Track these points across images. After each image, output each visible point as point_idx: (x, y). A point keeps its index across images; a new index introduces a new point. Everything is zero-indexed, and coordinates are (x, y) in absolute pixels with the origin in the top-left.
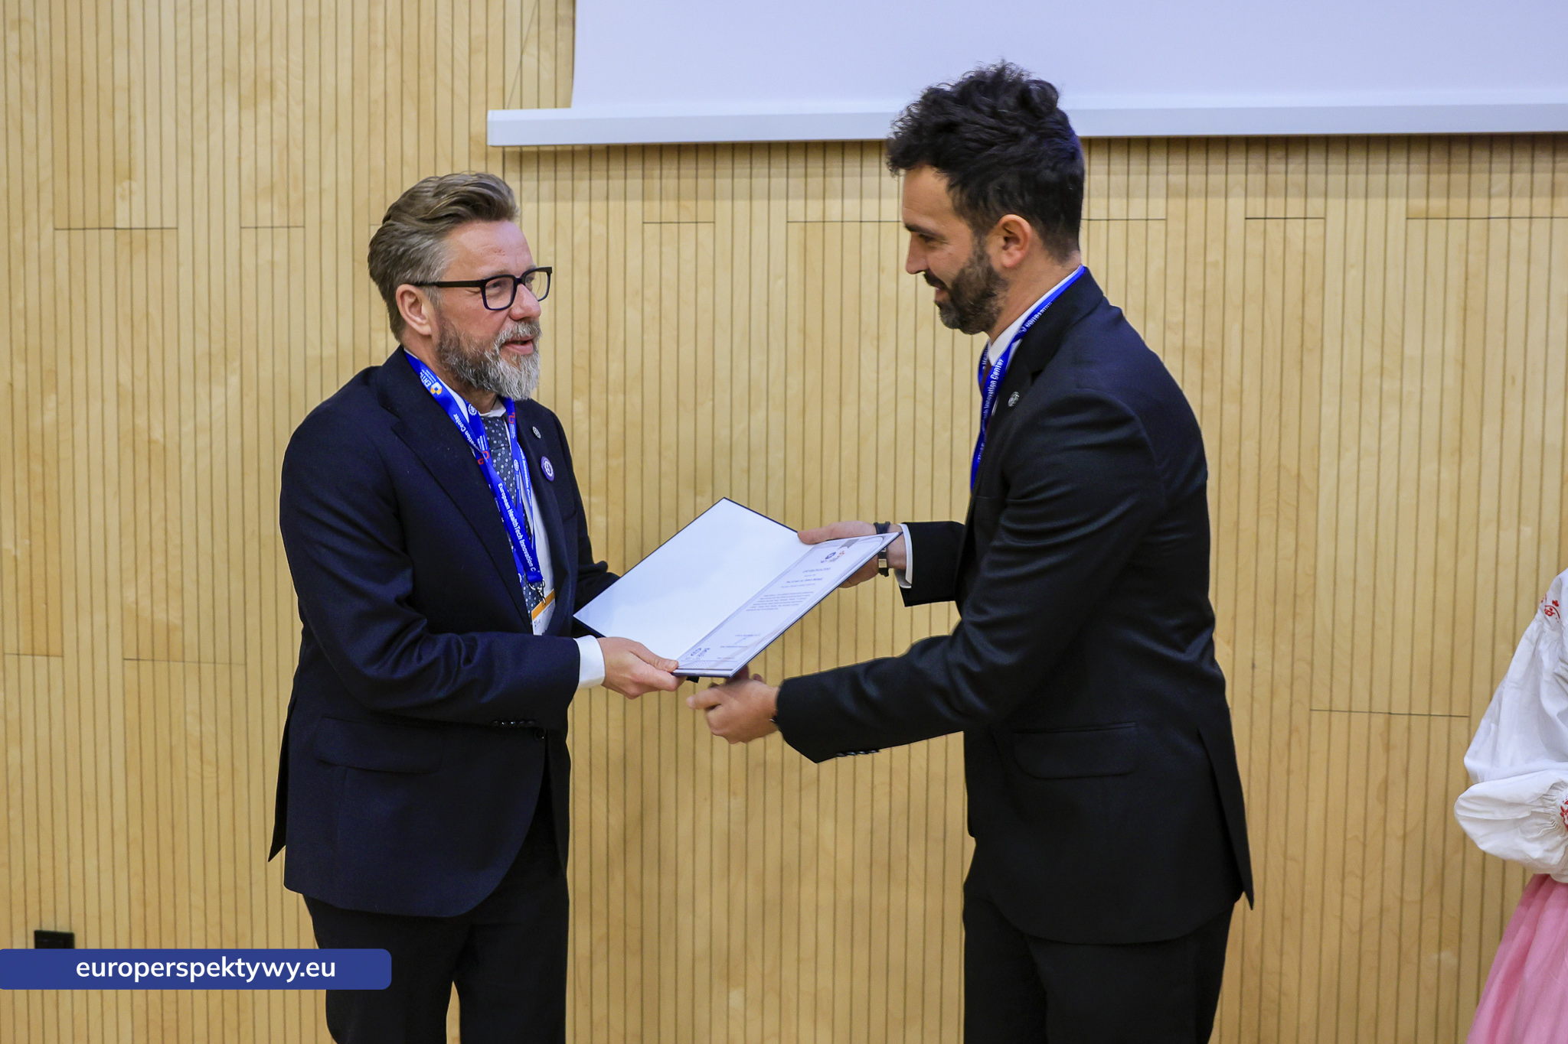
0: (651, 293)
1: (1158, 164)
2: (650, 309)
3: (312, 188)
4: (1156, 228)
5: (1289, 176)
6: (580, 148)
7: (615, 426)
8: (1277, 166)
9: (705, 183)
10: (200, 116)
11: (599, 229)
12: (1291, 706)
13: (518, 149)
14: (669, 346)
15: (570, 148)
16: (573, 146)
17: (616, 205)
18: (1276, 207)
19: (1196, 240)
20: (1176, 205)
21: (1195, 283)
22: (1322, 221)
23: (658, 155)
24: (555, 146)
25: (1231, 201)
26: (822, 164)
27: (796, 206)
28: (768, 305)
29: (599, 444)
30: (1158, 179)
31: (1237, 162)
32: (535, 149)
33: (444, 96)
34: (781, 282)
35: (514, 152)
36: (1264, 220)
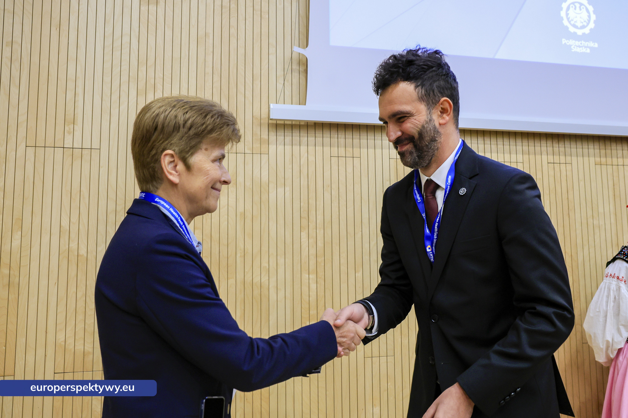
0: (335, 186)
1: (519, 142)
2: (335, 193)
4: (520, 165)
5: (560, 148)
7: (320, 244)
8: (556, 145)
9: (356, 141)
10: (115, 97)
11: (311, 158)
13: (275, 122)
14: (343, 209)
17: (319, 149)
18: (557, 159)
19: (533, 170)
20: (526, 157)
22: (571, 164)
23: (337, 129)
25: (543, 156)
29: (313, 251)
30: (519, 148)
31: (544, 143)
33: (241, 98)
34: (388, 183)
36: (553, 164)
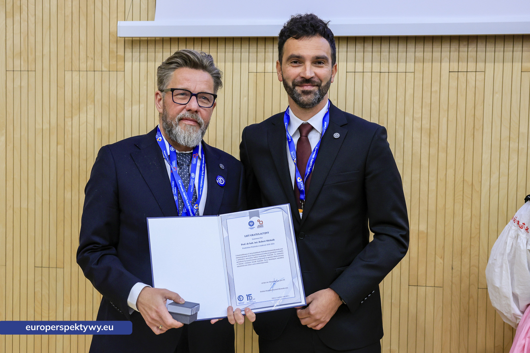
1: (411, 47)
3: (39, 54)
4: (410, 76)
5: (469, 53)
6: (158, 39)
8: (463, 49)
12: (469, 286)
13: (131, 39)
15: (154, 39)
16: (155, 37)
18: (463, 66)
19: (427, 81)
20: (419, 66)
21: (427, 100)
22: (484, 73)
23: (193, 42)
24: (148, 37)
25: (443, 64)
26: (264, 47)
27: (253, 65)
28: (240, 109)
30: (411, 54)
31: (446, 47)
32: (139, 39)
33: (98, 14)
34: (246, 99)
35: (129, 40)
36: (457, 73)
